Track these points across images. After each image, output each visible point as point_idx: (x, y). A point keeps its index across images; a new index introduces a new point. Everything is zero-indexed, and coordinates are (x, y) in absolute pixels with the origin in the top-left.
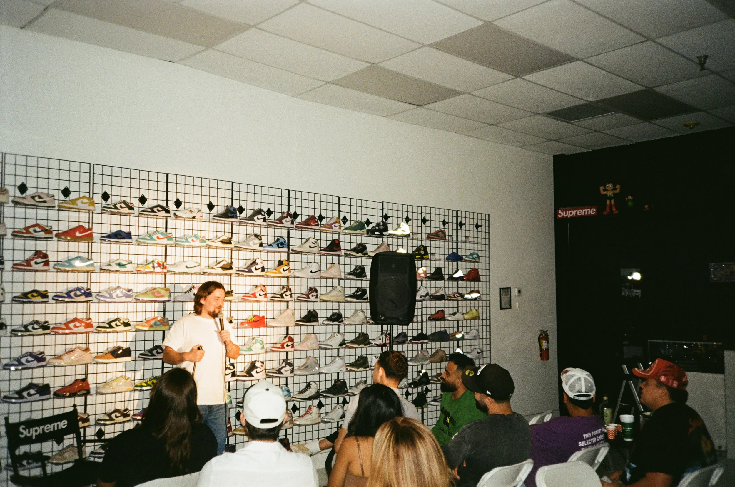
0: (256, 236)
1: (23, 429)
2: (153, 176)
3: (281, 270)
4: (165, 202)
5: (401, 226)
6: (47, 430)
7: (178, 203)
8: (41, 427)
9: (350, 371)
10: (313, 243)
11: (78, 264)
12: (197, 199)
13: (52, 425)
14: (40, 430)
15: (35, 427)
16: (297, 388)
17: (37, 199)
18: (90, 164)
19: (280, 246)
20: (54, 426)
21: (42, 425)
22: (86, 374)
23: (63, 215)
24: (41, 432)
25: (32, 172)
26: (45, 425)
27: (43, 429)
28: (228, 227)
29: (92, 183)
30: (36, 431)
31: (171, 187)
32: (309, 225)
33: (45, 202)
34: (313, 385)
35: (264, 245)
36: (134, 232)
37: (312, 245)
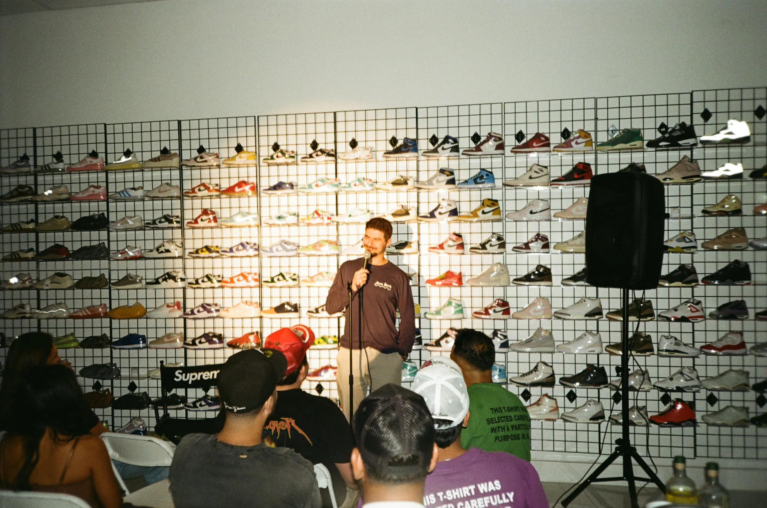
0: (442, 171)
1: (181, 374)
2: (320, 118)
3: (480, 213)
4: (334, 145)
5: (729, 126)
6: (206, 377)
7: (354, 144)
8: (200, 374)
9: (611, 354)
10: (535, 172)
11: (239, 220)
12: (371, 135)
13: (212, 373)
14: (198, 376)
15: (193, 372)
16: (524, 369)
17: (198, 160)
18: (255, 117)
19: (478, 180)
20: (213, 375)
21: (201, 372)
22: (261, 327)
23: (224, 172)
24: (199, 379)
25: (204, 134)
26: (204, 372)
27: (202, 376)
28: (413, 164)
29: (257, 136)
30: (194, 377)
31: (340, 127)
32: (529, 147)
33: (206, 161)
34: (542, 367)
35: (457, 182)
36: (302, 182)
37: (534, 175)
